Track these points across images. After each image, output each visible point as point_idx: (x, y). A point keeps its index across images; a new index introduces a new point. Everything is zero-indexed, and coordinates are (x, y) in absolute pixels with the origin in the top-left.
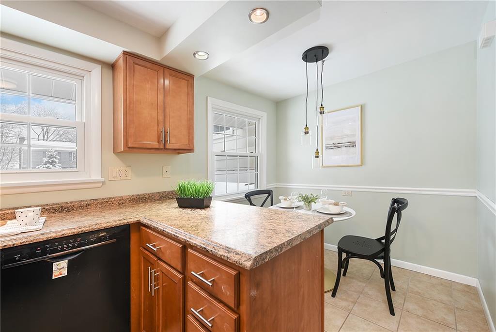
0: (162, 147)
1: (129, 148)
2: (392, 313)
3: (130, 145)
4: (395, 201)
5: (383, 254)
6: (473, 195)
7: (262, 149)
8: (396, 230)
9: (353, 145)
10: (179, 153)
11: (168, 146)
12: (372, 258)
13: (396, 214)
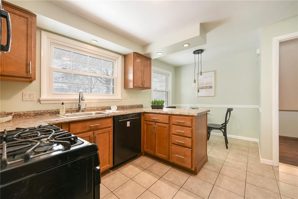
0: (143, 87)
1: (134, 87)
2: (227, 148)
3: (135, 86)
4: (229, 109)
5: (224, 128)
6: (257, 107)
7: (170, 88)
8: (229, 119)
9: (211, 87)
10: (143, 89)
11: (144, 87)
12: (220, 129)
13: (229, 112)
